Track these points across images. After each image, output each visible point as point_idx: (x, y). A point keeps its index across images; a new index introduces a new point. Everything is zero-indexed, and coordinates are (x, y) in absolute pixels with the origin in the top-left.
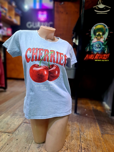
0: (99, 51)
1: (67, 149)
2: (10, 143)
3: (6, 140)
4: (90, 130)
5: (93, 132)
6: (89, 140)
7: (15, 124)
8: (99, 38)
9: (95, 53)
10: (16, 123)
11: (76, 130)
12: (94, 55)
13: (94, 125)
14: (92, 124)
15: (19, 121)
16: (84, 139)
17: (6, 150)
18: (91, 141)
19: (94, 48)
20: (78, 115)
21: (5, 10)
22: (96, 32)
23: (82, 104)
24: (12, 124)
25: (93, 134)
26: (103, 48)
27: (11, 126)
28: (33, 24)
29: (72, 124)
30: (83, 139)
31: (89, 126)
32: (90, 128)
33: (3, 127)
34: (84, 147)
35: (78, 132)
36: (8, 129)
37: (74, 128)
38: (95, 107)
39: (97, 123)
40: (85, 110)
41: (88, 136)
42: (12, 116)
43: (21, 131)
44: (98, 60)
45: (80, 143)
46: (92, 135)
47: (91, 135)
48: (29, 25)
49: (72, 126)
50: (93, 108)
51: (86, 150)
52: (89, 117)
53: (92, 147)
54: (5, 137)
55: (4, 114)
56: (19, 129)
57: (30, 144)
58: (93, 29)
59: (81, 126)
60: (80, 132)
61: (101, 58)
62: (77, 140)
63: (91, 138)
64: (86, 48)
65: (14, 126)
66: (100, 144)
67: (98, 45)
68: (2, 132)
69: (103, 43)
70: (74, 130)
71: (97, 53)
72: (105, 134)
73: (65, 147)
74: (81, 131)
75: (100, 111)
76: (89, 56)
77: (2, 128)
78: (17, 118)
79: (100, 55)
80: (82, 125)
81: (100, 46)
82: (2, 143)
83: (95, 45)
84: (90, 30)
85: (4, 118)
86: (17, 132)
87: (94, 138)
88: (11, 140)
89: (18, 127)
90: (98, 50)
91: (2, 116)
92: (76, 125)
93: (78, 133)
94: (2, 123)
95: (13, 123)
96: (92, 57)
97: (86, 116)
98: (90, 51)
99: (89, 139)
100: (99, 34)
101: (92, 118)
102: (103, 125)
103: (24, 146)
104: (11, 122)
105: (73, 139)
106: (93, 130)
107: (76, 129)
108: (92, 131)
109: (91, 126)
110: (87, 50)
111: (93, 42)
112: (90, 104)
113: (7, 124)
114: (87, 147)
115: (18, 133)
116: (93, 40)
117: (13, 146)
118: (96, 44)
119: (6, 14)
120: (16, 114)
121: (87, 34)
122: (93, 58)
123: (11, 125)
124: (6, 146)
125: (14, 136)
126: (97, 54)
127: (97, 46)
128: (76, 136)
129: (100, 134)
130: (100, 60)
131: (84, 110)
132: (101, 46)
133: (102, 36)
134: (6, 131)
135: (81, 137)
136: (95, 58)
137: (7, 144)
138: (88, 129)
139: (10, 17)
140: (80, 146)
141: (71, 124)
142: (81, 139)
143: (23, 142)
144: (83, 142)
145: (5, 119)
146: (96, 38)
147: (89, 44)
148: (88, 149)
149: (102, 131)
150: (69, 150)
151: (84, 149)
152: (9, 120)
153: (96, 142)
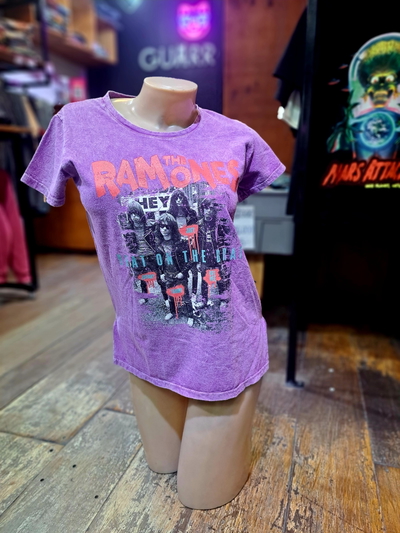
0: (383, 148)
1: (235, 514)
2: (50, 476)
3: (39, 466)
4: (333, 447)
5: (345, 457)
6: (322, 487)
7: (76, 413)
8: (383, 96)
9: (367, 156)
10: (79, 410)
11: (281, 445)
12: (362, 165)
13: (352, 431)
14: (346, 427)
15: (92, 402)
16: (303, 480)
17: (33, 500)
18: (330, 489)
19: (361, 135)
20: (299, 389)
21: (62, 13)
22: (367, 71)
23: (321, 346)
24: (68, 411)
25: (341, 463)
26: (397, 134)
27: (63, 418)
28: (162, 53)
31: (331, 432)
32: (336, 442)
33: (37, 420)
34: (297, 511)
35: (286, 451)
36: (51, 427)
38: (370, 361)
39: (366, 425)
41: (323, 469)
42: (71, 386)
43: (91, 436)
44: (377, 186)
45: (285, 496)
46: (337, 468)
47: (334, 466)
48: (149, 59)
49: (268, 430)
50: (363, 363)
51: (303, 521)
52: (338, 399)
53: (330, 512)
54: (39, 453)
55: (50, 376)
56: (89, 430)
57: (112, 486)
58: (357, 59)
59: (303, 432)
60: (292, 455)
61: (391, 174)
62: (278, 482)
63: (331, 480)
64: (329, 139)
65: (71, 421)
66: (363, 505)
67: (379, 126)
68: (32, 437)
69: (397, 118)
70: (274, 443)
71: (373, 158)
72: (388, 467)
74: (298, 452)
75: (388, 377)
76: (343, 168)
77: (36, 425)
78: (87, 393)
79: (387, 164)
80: (307, 429)
81: (384, 129)
82: (27, 477)
83: (366, 127)
84: (344, 66)
85: (46, 390)
86: (77, 441)
87: (341, 479)
88: (52, 467)
89: (86, 423)
90: (376, 144)
91: (43, 382)
92: (284, 428)
93: (286, 458)
94: (39, 407)
95: (72, 407)
96: (355, 174)
97: (329, 396)
98: (347, 148)
99: (322, 481)
100: (382, 80)
101: (349, 402)
102: (387, 434)
103: (92, 491)
104: (66, 404)
105: (265, 478)
106: (345, 450)
107: (283, 442)
108: (340, 454)
109: (340, 434)
110: (333, 146)
111: (356, 112)
112: (352, 349)
113: (53, 411)
114: (308, 513)
115: (81, 443)
116: (358, 107)
117: (59, 487)
118: (371, 120)
119: (63, 27)
120: (85, 376)
121: (334, 82)
122: (356, 179)
123: (63, 414)
124: (37, 485)
125: (66, 453)
126: (375, 161)
127: (373, 129)
128: (276, 468)
129: (367, 466)
130: (386, 186)
131: (326, 372)
132: (389, 127)
133: (392, 87)
134: (45, 436)
135: (293, 474)
136: (365, 179)
137: (42, 480)
138: (326, 445)
139: (82, 39)
140: (282, 505)
141: (267, 421)
142: (291, 481)
143: (93, 475)
144: (296, 493)
145: (51, 395)
146: (368, 98)
147: (339, 124)
148: (310, 520)
149: (380, 456)
150: (239, 518)
151: (298, 517)
152: (62, 399)
153: (349, 495)
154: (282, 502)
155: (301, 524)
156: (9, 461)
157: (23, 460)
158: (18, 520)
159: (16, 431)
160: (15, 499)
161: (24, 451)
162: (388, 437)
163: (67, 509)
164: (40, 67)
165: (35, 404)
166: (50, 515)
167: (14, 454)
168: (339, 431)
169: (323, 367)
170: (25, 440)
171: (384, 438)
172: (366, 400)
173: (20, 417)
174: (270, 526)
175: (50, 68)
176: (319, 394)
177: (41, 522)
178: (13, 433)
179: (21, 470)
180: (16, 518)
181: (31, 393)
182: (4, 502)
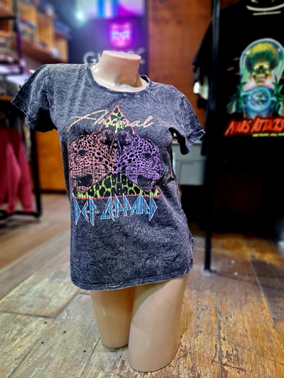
0: (263, 111)
1: (185, 356)
2: (48, 340)
3: (38, 333)
4: (243, 310)
5: (252, 315)
6: (241, 335)
7: (59, 297)
8: (262, 77)
9: (253, 116)
10: (61, 295)
11: (208, 310)
12: (250, 122)
13: (254, 299)
14: (249, 297)
15: (70, 289)
16: (228, 331)
17: (38, 356)
18: (246, 336)
19: (249, 103)
20: (214, 275)
21: (31, 26)
22: (252, 62)
23: (223, 247)
24: (53, 296)
25: (251, 319)
26: (273, 102)
27: (50, 301)
29: (198, 297)
30: (226, 332)
31: (240, 300)
32: (245, 306)
33: (31, 303)
34: (227, 351)
35: (212, 314)
36: (43, 307)
37: (202, 305)
38: (257, 255)
39: (263, 294)
40: (233, 262)
41: (239, 325)
42: (52, 279)
43: (73, 312)
45: (217, 342)
46: (249, 323)
47: (246, 322)
48: (89, 59)
49: (198, 301)
50: (253, 257)
51: (232, 357)
52: (241, 280)
53: (249, 350)
54: (37, 326)
55: (36, 273)
56: (70, 307)
57: (95, 344)
58: (245, 55)
59: (222, 301)
60: (217, 316)
61: (269, 127)
62: (211, 334)
63: (246, 331)
64: (228, 105)
65: (57, 302)
66: (270, 344)
67: (260, 96)
68: (30, 315)
69: (272, 91)
70: (203, 310)
71: (257, 117)
72: (282, 320)
73: (181, 350)
74: (220, 314)
75: (271, 265)
76: (238, 124)
77: (31, 306)
78: (65, 284)
79: (266, 121)
80: (224, 300)
81: (263, 98)
82: (31, 341)
83: (252, 97)
84: (237, 59)
85: (35, 283)
86: (64, 315)
87: (253, 329)
88: (49, 333)
89: (68, 304)
90: (258, 108)
91: (31, 278)
92: (208, 299)
93: (213, 318)
94: (31, 294)
95: (56, 294)
96: (245, 128)
97: (235, 278)
98: (240, 111)
99: (240, 331)
100: (261, 68)
101: (248, 281)
102: (277, 300)
103: (81, 348)
105: (201, 332)
106: (252, 311)
107: (209, 308)
108: (249, 314)
109: (247, 302)
110: (231, 109)
111: (245, 88)
112: (245, 248)
113: (42, 297)
114: (235, 352)
115: (67, 317)
116: (246, 85)
117: (56, 347)
118: (254, 93)
119: (32, 36)
120: (61, 272)
121: (231, 69)
122: (246, 131)
123: (50, 299)
124: (39, 346)
125: (57, 324)
126: (258, 119)
127: (256, 98)
128: (208, 325)
129: (268, 320)
131: (230, 263)
132: (267, 97)
133: (268, 72)
134: (39, 313)
135: (220, 328)
136: (252, 131)
137: (42, 343)
138: (238, 308)
139: (44, 44)
140: (216, 348)
141: (196, 296)
142: (219, 333)
143: (79, 337)
144: (224, 339)
145: (39, 287)
146: (253, 79)
147: (235, 95)
148: (236, 356)
149: (276, 313)
150: (189, 358)
151: (228, 355)
152: (47, 288)
153: (259, 339)
154: (216, 346)
155: (231, 359)
156: (15, 332)
157: (26, 330)
158: (29, 371)
159: (16, 311)
160: (24, 357)
161: (25, 324)
162: (278, 302)
163: (64, 360)
164: (16, 62)
165: (28, 292)
166: (52, 366)
167: (18, 327)
168: (246, 299)
169: (227, 260)
170: (24, 317)
171: (276, 302)
172: (259, 279)
173: (18, 302)
174: (210, 362)
175: (23, 63)
176: (228, 277)
177: (47, 371)
178: (14, 313)
179: (26, 337)
180: (28, 369)
181: (24, 285)
182: (16, 359)
